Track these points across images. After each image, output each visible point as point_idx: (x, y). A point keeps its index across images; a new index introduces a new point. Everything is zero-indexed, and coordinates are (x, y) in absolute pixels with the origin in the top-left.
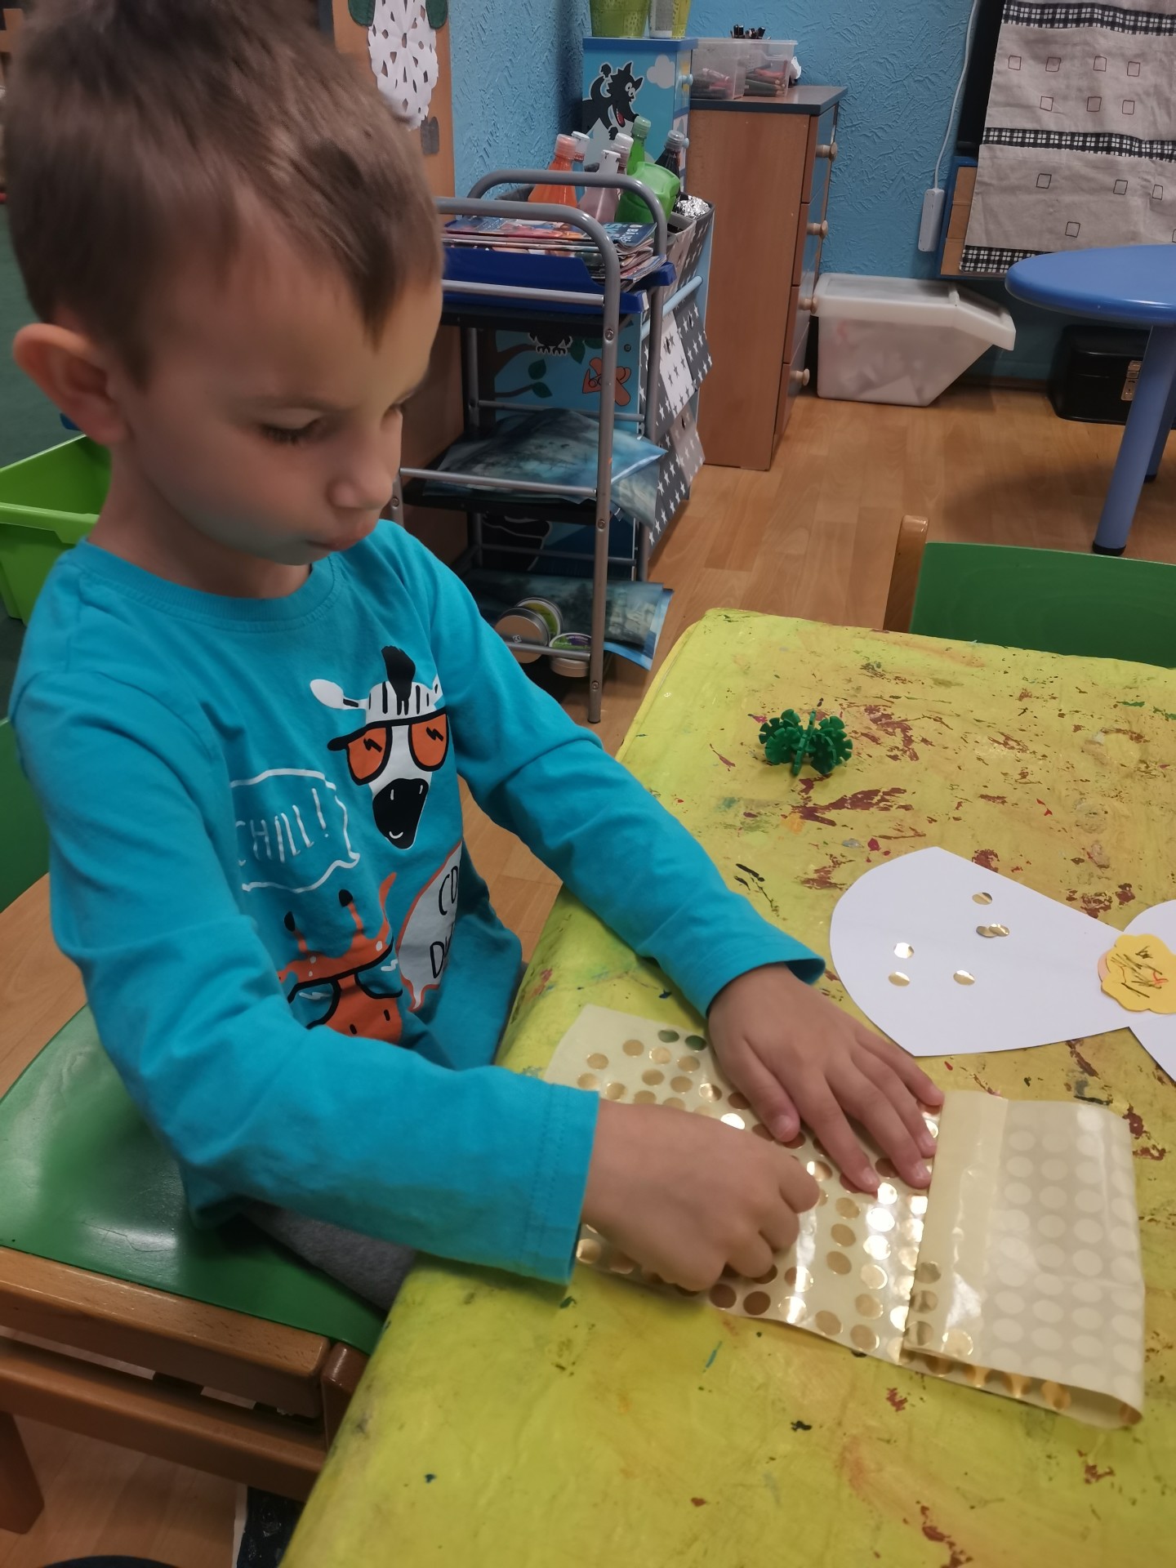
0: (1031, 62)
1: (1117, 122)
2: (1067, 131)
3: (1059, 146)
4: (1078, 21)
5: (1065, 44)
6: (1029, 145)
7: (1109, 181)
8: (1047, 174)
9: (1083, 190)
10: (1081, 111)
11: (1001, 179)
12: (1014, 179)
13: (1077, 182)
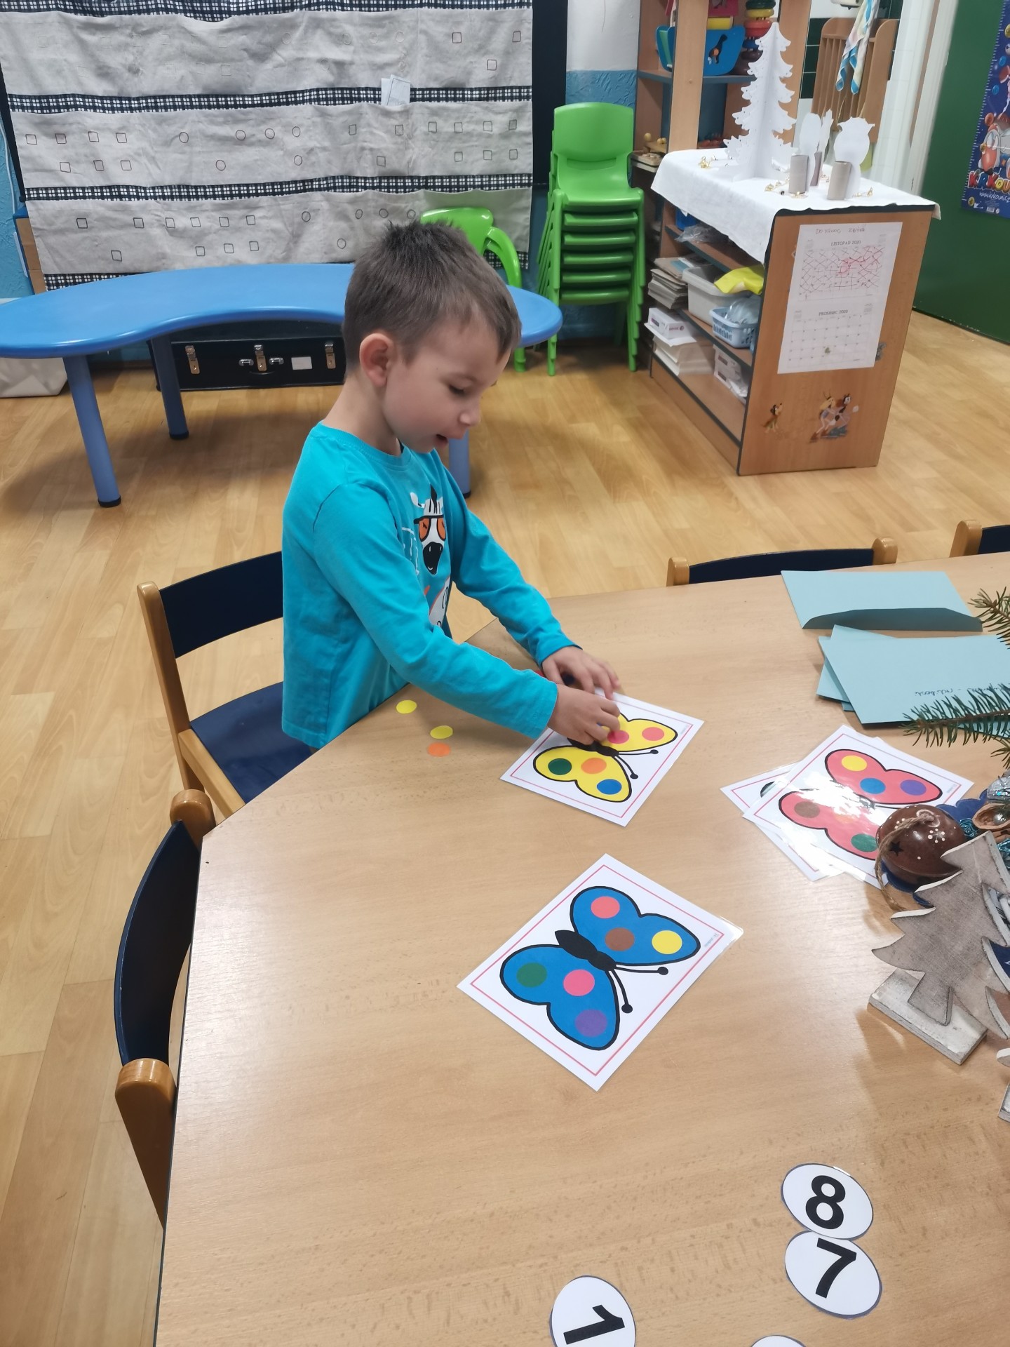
0: (44, 138)
1: (121, 177)
2: (87, 186)
3: (84, 197)
4: (68, 107)
5: (64, 124)
6: (62, 198)
7: (129, 219)
8: (81, 218)
9: (113, 227)
10: (92, 170)
11: (50, 225)
12: (59, 224)
13: (107, 223)
